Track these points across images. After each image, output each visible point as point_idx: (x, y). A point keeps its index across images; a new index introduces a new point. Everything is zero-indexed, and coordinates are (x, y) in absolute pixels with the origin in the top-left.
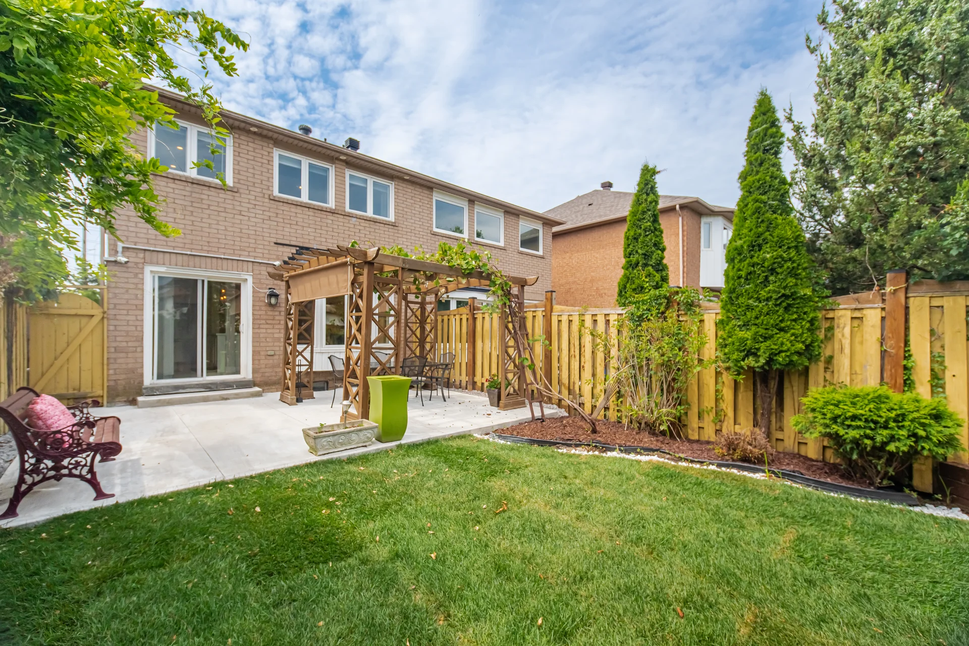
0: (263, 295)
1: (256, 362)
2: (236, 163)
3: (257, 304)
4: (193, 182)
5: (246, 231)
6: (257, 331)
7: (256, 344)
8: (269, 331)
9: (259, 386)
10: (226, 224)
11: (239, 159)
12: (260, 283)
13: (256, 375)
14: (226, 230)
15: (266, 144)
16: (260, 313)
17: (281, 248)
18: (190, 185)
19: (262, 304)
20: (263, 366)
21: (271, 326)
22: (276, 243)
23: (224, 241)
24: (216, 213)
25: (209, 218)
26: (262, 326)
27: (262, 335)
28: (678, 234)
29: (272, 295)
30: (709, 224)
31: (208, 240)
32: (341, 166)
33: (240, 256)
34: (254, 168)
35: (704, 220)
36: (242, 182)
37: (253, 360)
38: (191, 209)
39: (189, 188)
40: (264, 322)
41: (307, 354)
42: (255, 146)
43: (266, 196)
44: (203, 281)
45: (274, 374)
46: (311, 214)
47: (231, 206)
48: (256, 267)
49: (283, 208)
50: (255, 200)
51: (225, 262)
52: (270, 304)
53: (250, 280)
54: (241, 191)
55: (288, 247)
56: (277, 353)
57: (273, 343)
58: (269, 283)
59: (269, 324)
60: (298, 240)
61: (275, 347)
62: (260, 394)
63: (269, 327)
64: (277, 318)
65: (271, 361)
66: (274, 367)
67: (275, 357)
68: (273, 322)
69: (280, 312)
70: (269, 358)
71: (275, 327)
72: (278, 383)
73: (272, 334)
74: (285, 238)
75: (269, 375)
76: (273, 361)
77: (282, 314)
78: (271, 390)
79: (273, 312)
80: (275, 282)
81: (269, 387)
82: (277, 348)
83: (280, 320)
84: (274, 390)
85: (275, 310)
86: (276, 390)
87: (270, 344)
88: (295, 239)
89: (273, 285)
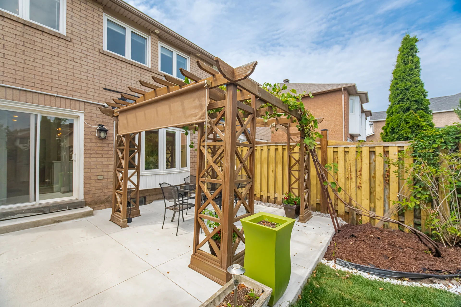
0: (94, 130)
1: (88, 185)
2: (69, 17)
3: (88, 137)
4: (25, 24)
5: (78, 76)
6: (88, 159)
7: (86, 171)
8: (99, 159)
9: (90, 205)
10: (59, 67)
11: (72, 14)
12: (91, 120)
13: (87, 196)
14: (59, 72)
15: (97, 8)
16: (91, 144)
17: (109, 93)
18: (21, 26)
19: (94, 137)
20: (94, 188)
21: (100, 156)
22: (105, 89)
23: (57, 82)
24: (49, 56)
25: (42, 59)
26: (92, 156)
27: (92, 163)
28: (342, 104)
29: (102, 130)
30: (353, 100)
31: (41, 78)
32: (156, 39)
33: (73, 96)
34: (86, 25)
35: (351, 98)
36: (74, 33)
37: (85, 184)
38: (23, 48)
39: (20, 28)
40: (94, 152)
41: (134, 179)
42: (87, 7)
43: (97, 50)
44: (36, 115)
45: (103, 194)
46: (133, 69)
47: (64, 53)
48: (88, 107)
49: (111, 62)
50: (87, 51)
51: (58, 100)
52: (100, 138)
53: (82, 117)
54: (74, 41)
55: (115, 93)
56: (106, 177)
57: (102, 169)
58: (99, 120)
59: (99, 154)
60: (123, 88)
61: (104, 173)
62: (92, 213)
63: (99, 157)
64: (106, 149)
65: (101, 184)
66: (103, 188)
67: (104, 181)
68: (102, 152)
69: (108, 144)
70: (99, 182)
71: (104, 157)
72: (107, 201)
73: (101, 162)
74: (113, 85)
75: (98, 195)
76: (102, 184)
77: (109, 146)
78: (101, 208)
79: (102, 144)
80: (104, 120)
81: (99, 206)
82: (106, 174)
83: (108, 151)
84: (103, 207)
85: (104, 142)
86: (104, 207)
87: (99, 170)
88: (121, 87)
89: (102, 122)
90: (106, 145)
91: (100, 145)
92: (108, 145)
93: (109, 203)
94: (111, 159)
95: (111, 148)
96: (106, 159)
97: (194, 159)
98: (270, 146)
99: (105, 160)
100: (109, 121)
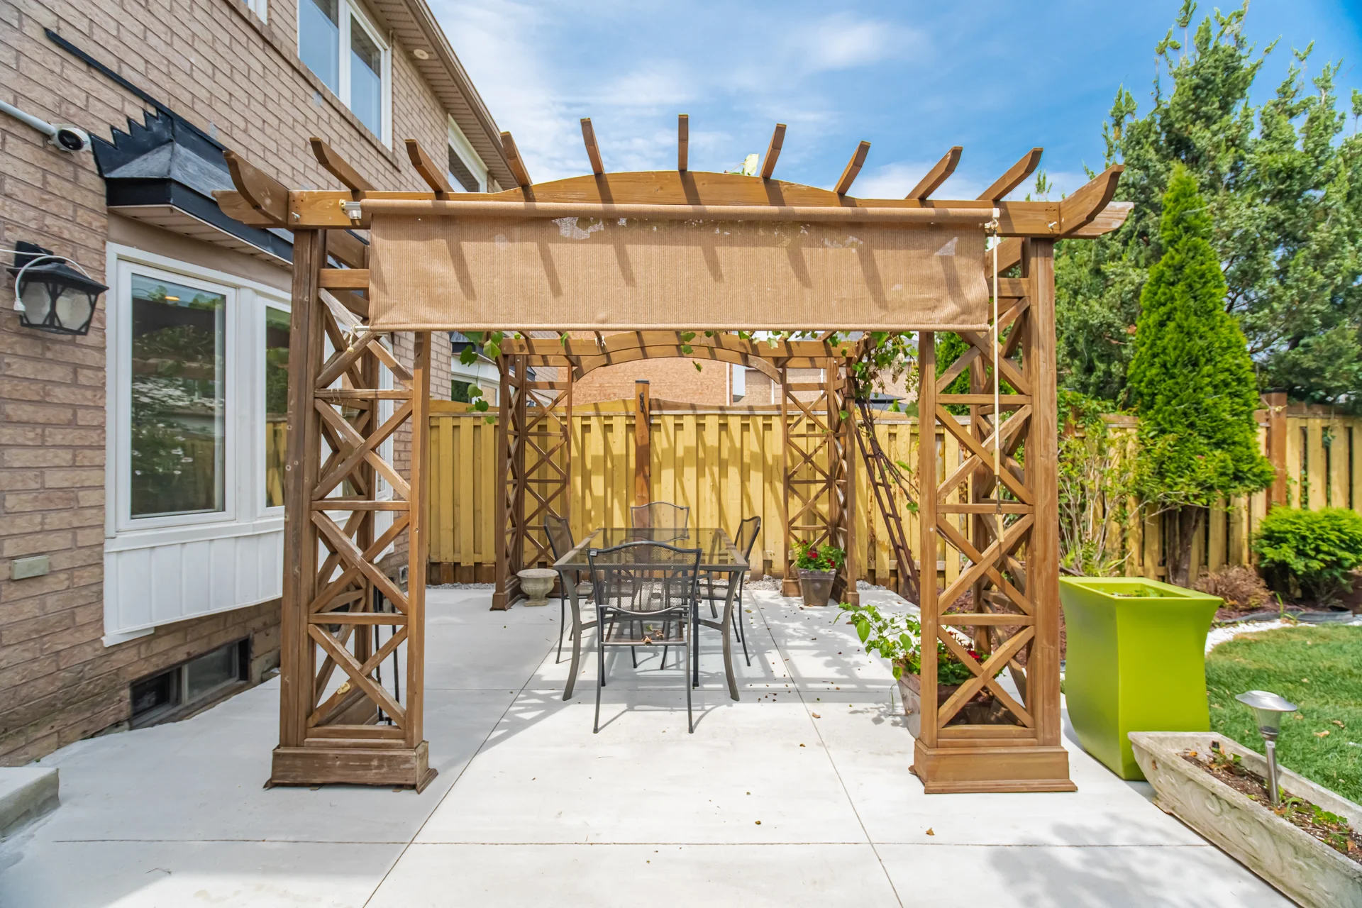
8: (20, 457)
17: (76, 73)
21: (30, 436)
22: (54, 37)
29: (70, 279)
55: (110, 83)
56: (62, 562)
57: (38, 518)
58: (16, 217)
59: (20, 423)
60: (154, 75)
61: (52, 537)
62: (48, 794)
63: (20, 440)
64: (60, 394)
65: (30, 608)
66: (43, 631)
67: (51, 584)
68: (41, 415)
69: (76, 368)
70: (18, 594)
71: (49, 442)
72: (68, 703)
73: (31, 474)
74: (98, 35)
75: (17, 680)
76: (43, 606)
77: (82, 380)
78: (32, 750)
79: (39, 366)
80: (49, 221)
81: (21, 741)
82: (62, 541)
83: (74, 407)
84: (45, 743)
85: (49, 355)
86: (54, 739)
87: (22, 524)
88: (141, 66)
89: (40, 232)
90: (58, 373)
91: (29, 370)
92: (75, 373)
93: (79, 711)
94: (88, 453)
95: (89, 394)
96: (66, 456)
97: (403, 456)
98: (705, 415)
99: (57, 461)
100: (78, 235)
